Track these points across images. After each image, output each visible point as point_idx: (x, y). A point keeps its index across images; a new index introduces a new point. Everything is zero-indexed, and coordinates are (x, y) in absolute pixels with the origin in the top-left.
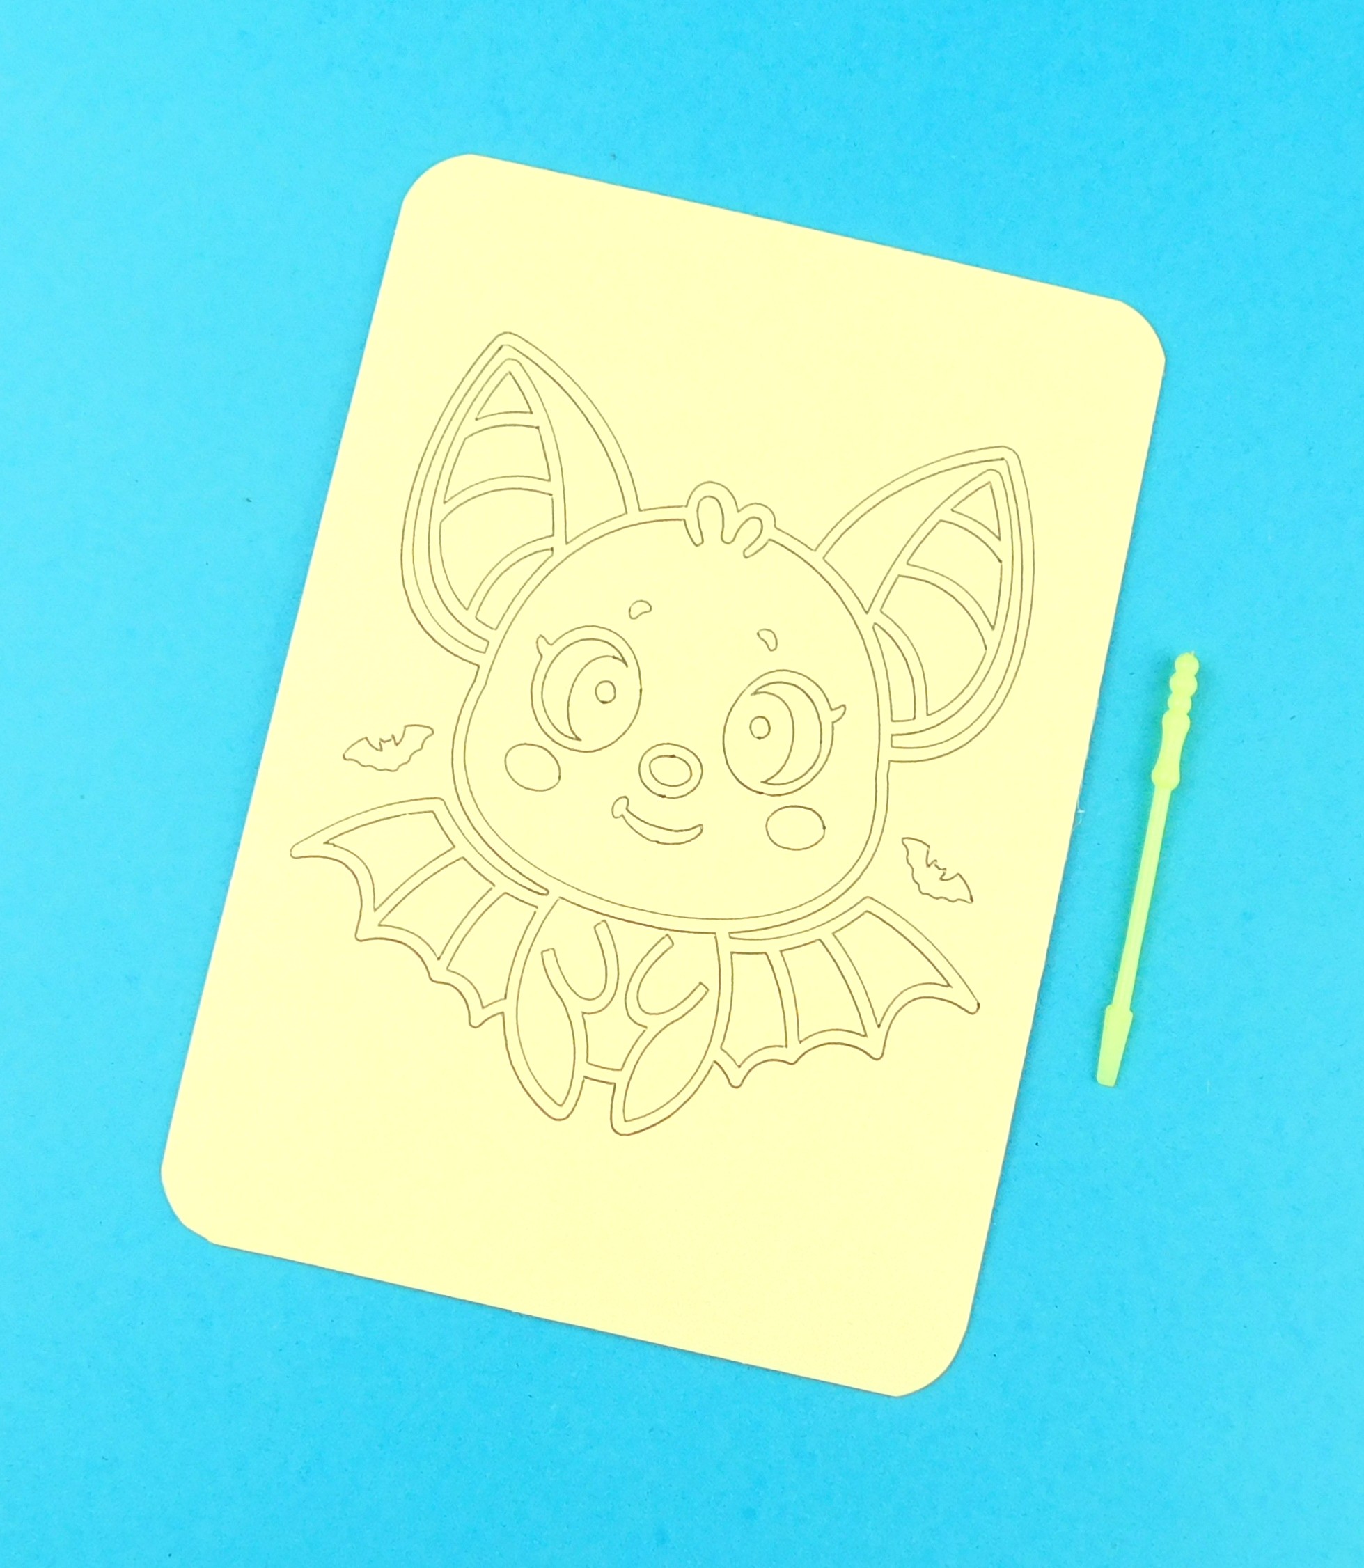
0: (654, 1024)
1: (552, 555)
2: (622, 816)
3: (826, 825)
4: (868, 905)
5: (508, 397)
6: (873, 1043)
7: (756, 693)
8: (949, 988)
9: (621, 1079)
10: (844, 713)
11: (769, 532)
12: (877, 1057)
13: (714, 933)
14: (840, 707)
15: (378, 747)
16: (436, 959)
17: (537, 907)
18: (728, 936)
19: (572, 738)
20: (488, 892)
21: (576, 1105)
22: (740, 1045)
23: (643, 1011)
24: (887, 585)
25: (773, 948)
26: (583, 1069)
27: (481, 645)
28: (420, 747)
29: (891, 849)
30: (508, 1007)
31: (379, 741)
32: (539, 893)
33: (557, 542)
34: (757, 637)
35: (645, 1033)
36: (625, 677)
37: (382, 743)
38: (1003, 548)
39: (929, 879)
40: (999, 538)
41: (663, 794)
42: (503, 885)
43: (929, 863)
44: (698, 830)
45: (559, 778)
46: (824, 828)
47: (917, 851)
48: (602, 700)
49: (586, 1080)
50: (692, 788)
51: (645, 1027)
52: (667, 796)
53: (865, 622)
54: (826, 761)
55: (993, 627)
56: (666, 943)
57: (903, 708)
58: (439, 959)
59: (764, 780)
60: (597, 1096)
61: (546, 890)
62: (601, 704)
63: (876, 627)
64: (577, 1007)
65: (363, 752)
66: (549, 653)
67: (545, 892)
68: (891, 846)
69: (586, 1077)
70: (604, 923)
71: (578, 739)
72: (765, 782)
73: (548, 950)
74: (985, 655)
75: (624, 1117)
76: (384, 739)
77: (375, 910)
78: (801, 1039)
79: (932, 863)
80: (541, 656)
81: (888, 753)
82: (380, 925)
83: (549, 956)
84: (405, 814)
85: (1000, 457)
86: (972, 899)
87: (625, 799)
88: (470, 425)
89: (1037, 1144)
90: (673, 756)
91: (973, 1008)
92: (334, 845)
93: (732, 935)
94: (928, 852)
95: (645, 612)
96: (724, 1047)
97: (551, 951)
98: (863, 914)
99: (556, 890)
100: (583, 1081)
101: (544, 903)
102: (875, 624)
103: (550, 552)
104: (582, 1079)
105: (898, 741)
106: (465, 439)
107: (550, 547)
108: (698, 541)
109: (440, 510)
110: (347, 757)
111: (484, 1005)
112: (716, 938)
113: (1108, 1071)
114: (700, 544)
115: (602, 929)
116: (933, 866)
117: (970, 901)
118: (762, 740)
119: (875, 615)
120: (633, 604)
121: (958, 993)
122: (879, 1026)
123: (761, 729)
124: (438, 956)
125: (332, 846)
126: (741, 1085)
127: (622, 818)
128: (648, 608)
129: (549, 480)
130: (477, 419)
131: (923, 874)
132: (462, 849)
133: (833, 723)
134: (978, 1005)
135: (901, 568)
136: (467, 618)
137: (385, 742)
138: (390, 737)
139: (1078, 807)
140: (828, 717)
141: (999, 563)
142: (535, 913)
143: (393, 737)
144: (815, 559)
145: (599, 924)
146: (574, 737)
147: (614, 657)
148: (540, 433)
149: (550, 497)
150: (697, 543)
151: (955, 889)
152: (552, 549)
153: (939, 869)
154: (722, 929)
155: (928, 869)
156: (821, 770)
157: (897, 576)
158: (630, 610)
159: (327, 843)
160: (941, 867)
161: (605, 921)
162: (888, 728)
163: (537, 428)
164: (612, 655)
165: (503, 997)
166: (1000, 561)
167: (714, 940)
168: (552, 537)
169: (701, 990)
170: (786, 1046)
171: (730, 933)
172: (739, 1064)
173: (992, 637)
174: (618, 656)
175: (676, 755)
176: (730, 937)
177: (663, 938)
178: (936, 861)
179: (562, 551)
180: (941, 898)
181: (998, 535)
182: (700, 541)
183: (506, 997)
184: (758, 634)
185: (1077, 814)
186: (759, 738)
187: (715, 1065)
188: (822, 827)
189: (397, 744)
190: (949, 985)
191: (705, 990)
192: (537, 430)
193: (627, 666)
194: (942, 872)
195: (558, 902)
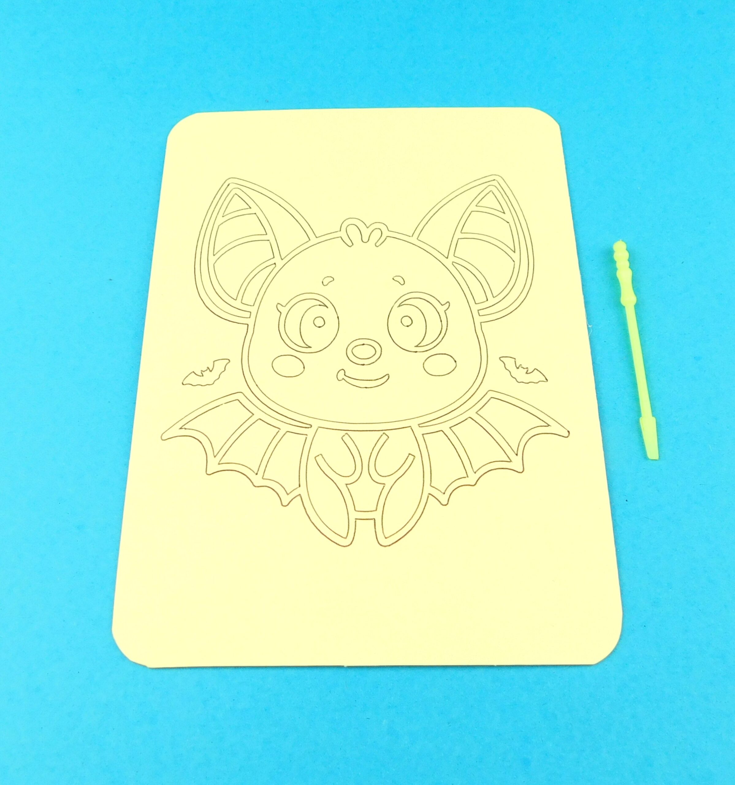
0: (389, 482)
1: (276, 266)
2: (343, 379)
3: (456, 360)
4: (491, 394)
5: (237, 204)
6: (516, 464)
7: (399, 306)
8: (549, 426)
9: (377, 515)
10: (449, 306)
11: (386, 233)
12: (521, 471)
13: (410, 427)
14: (446, 303)
15: (201, 375)
16: (255, 474)
17: (307, 435)
18: (418, 426)
19: (307, 348)
20: (277, 433)
21: (354, 535)
22: (441, 482)
23: (380, 476)
24: (454, 245)
25: (445, 427)
26: (354, 515)
27: (248, 315)
28: (224, 370)
29: (495, 365)
30: (302, 491)
31: (200, 372)
32: (306, 428)
33: (277, 260)
34: (393, 280)
35: (385, 487)
36: (328, 314)
37: (203, 372)
38: (508, 217)
39: (520, 374)
40: (504, 213)
41: (363, 364)
42: (285, 428)
43: (518, 367)
44: (387, 377)
45: (304, 368)
46: (455, 361)
47: (510, 363)
48: (318, 326)
49: (357, 520)
50: (378, 357)
51: (384, 484)
52: (365, 364)
53: (448, 263)
54: (447, 329)
55: (514, 252)
56: (384, 437)
57: (480, 296)
58: (257, 474)
59: (416, 345)
60: (365, 528)
61: (310, 425)
62: (318, 328)
63: (454, 263)
64: (341, 482)
65: (193, 379)
66: (284, 311)
67: (310, 426)
68: (494, 362)
69: (356, 519)
70: (346, 435)
71: (310, 347)
72: (417, 346)
73: (318, 456)
74: (514, 264)
75: (385, 536)
76: (204, 370)
77: (215, 457)
78: (475, 471)
79: (519, 366)
80: (281, 313)
81: (478, 320)
82: (219, 464)
83: (319, 459)
84: (222, 404)
85: (493, 179)
86: (547, 380)
87: (343, 371)
88: (220, 220)
89: (627, 501)
90: (364, 344)
91: (566, 434)
92: (185, 429)
93: (420, 425)
94: (515, 362)
95: (331, 281)
96: (432, 485)
97: (320, 456)
98: (490, 399)
99: (316, 424)
100: (356, 521)
101: (310, 432)
102: (453, 262)
103: (274, 265)
104: (355, 520)
105: (481, 313)
106: (219, 226)
107: (274, 263)
108: (350, 244)
109: (212, 259)
110: (184, 383)
111: (288, 493)
112: (411, 429)
113: (652, 452)
114: (351, 246)
115: (346, 438)
116: (520, 368)
117: (546, 381)
118: (409, 327)
119: (451, 258)
120: (323, 279)
121: (555, 428)
122: (517, 455)
123: (407, 321)
124: (256, 473)
125: (184, 429)
126: (448, 504)
127: (343, 380)
128: (332, 279)
129: (266, 234)
130: (223, 217)
131: (516, 373)
132: (258, 414)
133: (445, 311)
134: (569, 432)
135: (458, 235)
136: (237, 304)
137: (204, 371)
138: (206, 369)
139: (588, 324)
140: (441, 309)
141: (508, 224)
142: (306, 438)
143: (208, 368)
144: (414, 240)
145: (344, 436)
146: (307, 347)
147: (320, 305)
148: (257, 215)
149: (269, 241)
150: (350, 245)
151: (537, 376)
152: (275, 264)
153: (524, 368)
154: (414, 424)
155: (518, 369)
156: (445, 334)
157: (457, 239)
158: (323, 282)
159: (181, 428)
160: (525, 367)
161: (347, 434)
162: (475, 308)
163: (255, 214)
164: (318, 304)
165: (298, 486)
166: (508, 223)
167: (411, 430)
168: (274, 259)
169: (411, 458)
170: (468, 477)
171: (419, 425)
172: (443, 492)
173: (516, 256)
174: (322, 304)
175: (365, 343)
176: (420, 427)
177: (382, 435)
178: (521, 365)
179: (280, 264)
180: (530, 382)
181: (503, 211)
182: (352, 244)
183: (300, 486)
184: (393, 279)
185: (588, 328)
186: (408, 326)
187: (430, 496)
188: (454, 361)
189: (211, 371)
190: (549, 425)
191: (413, 457)
192: (255, 215)
193: (327, 307)
194: (526, 370)
195: (318, 430)
